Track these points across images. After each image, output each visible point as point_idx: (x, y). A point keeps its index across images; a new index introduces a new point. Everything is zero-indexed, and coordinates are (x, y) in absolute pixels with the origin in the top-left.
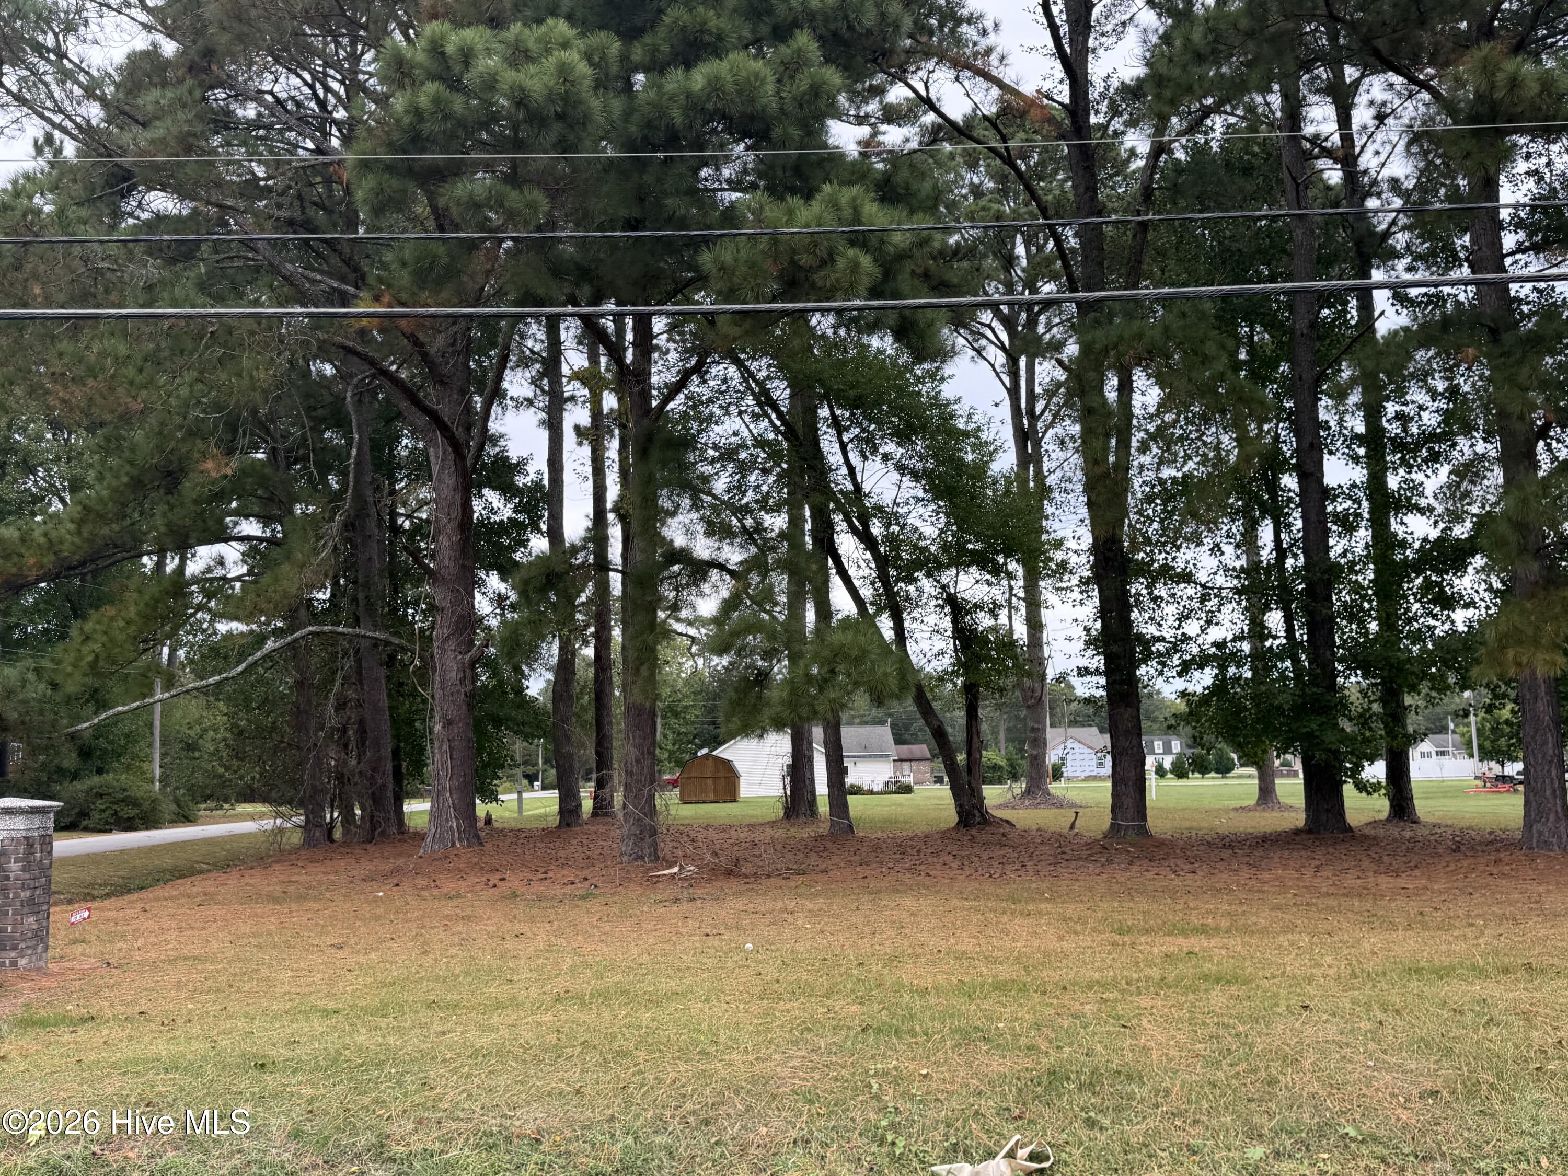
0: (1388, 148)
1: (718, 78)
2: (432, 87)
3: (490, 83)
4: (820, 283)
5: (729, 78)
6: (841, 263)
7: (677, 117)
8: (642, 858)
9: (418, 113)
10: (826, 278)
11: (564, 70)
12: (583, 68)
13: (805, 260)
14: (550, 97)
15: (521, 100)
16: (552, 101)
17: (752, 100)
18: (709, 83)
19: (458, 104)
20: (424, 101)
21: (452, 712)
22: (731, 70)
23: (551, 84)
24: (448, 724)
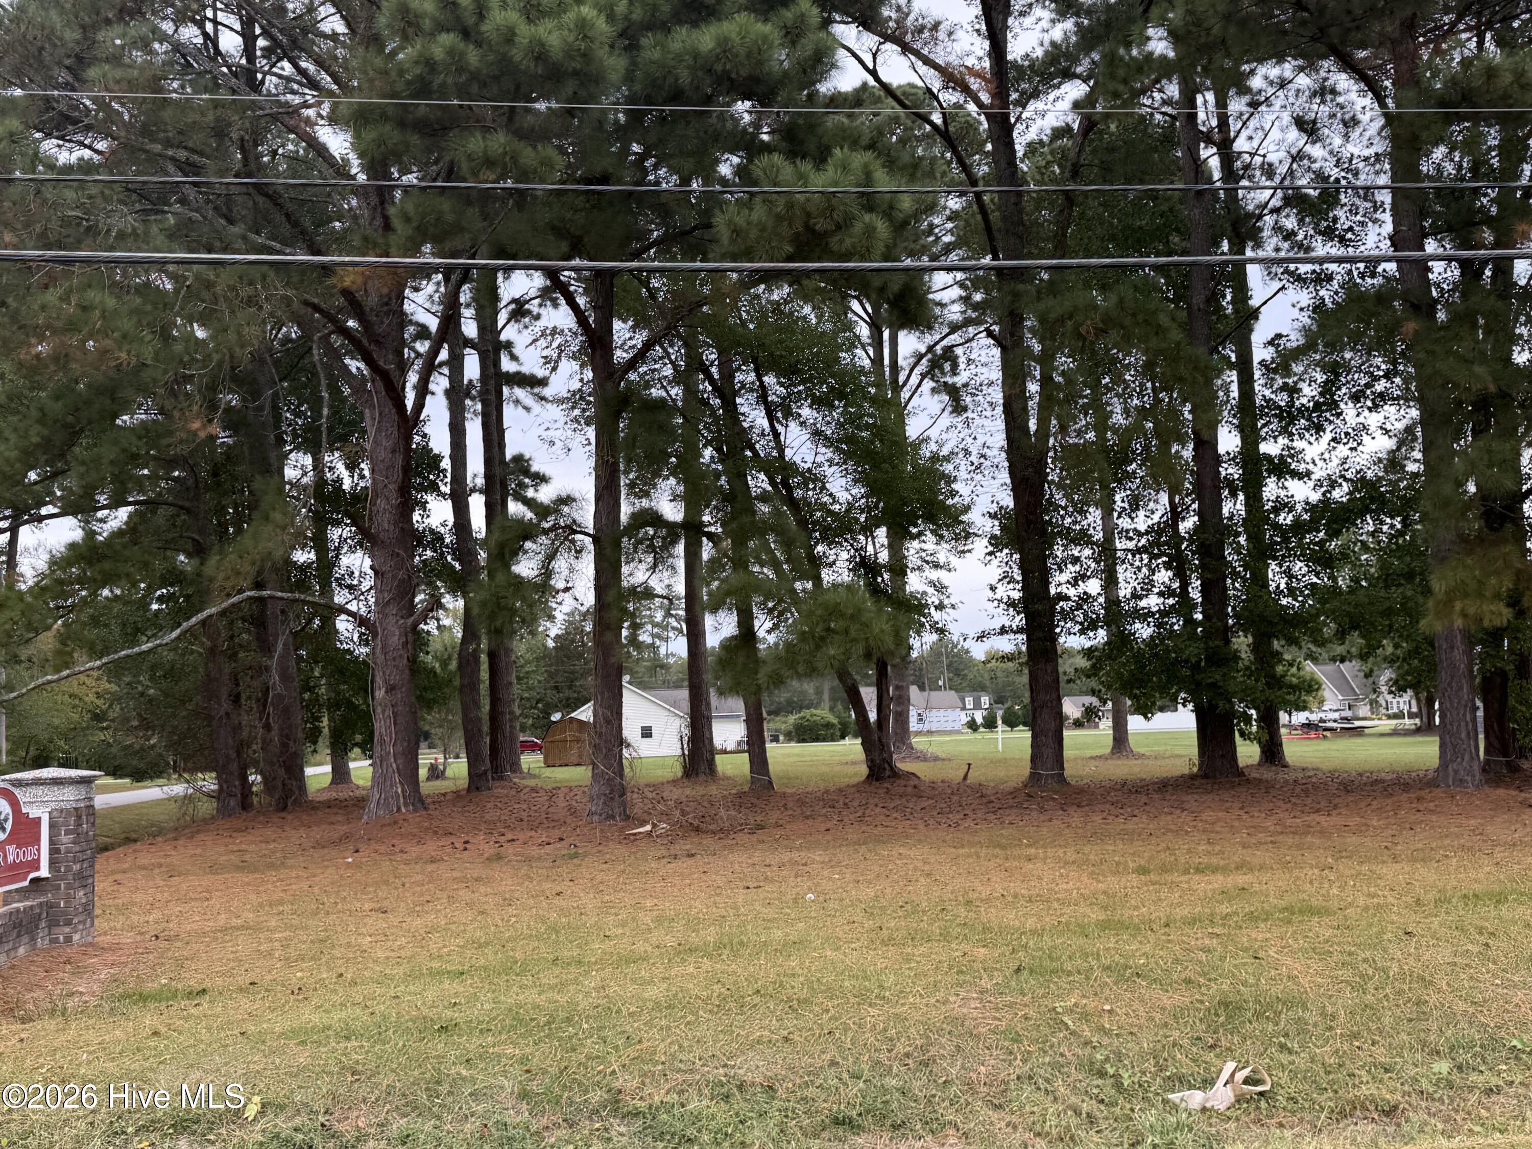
0: (1260, 134)
1: (726, 39)
2: (447, 39)
3: (509, 36)
4: (835, 248)
5: (737, 40)
6: (858, 227)
7: (684, 77)
8: (613, 817)
9: (430, 64)
10: (841, 241)
11: (582, 26)
12: (602, 25)
13: (820, 225)
14: (569, 52)
15: (540, 54)
16: (572, 58)
17: (760, 63)
18: (719, 44)
19: (473, 57)
20: (438, 52)
21: (395, 678)
22: (739, 33)
23: (571, 39)
24: (391, 689)
